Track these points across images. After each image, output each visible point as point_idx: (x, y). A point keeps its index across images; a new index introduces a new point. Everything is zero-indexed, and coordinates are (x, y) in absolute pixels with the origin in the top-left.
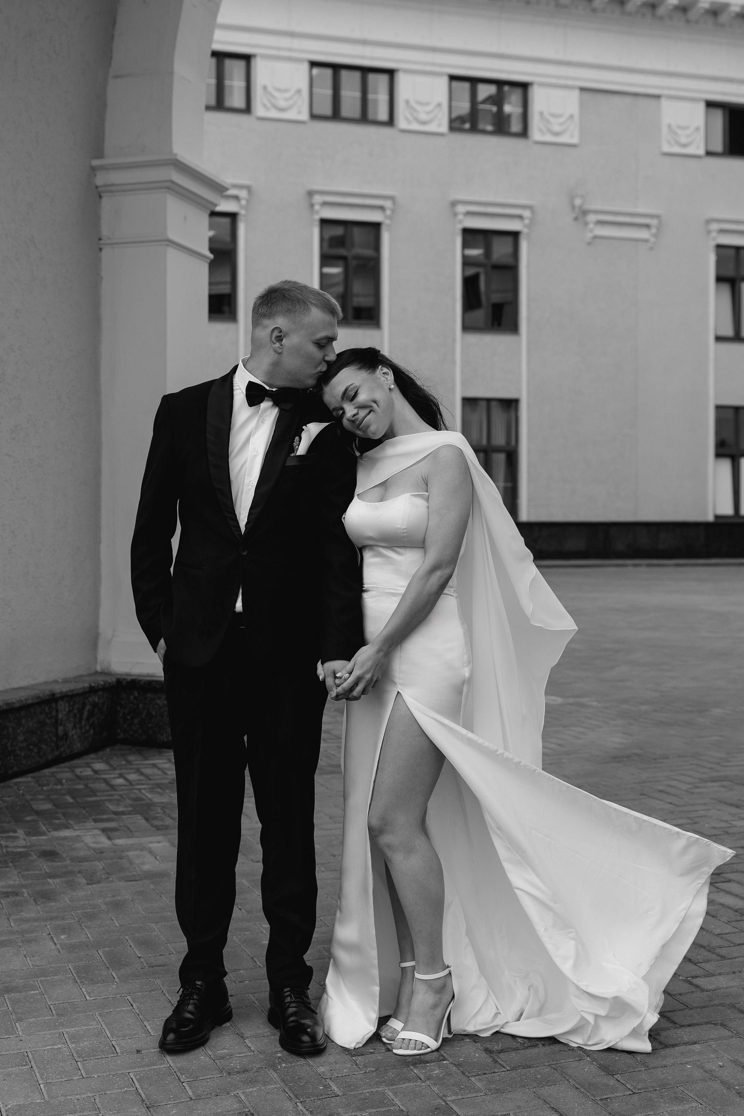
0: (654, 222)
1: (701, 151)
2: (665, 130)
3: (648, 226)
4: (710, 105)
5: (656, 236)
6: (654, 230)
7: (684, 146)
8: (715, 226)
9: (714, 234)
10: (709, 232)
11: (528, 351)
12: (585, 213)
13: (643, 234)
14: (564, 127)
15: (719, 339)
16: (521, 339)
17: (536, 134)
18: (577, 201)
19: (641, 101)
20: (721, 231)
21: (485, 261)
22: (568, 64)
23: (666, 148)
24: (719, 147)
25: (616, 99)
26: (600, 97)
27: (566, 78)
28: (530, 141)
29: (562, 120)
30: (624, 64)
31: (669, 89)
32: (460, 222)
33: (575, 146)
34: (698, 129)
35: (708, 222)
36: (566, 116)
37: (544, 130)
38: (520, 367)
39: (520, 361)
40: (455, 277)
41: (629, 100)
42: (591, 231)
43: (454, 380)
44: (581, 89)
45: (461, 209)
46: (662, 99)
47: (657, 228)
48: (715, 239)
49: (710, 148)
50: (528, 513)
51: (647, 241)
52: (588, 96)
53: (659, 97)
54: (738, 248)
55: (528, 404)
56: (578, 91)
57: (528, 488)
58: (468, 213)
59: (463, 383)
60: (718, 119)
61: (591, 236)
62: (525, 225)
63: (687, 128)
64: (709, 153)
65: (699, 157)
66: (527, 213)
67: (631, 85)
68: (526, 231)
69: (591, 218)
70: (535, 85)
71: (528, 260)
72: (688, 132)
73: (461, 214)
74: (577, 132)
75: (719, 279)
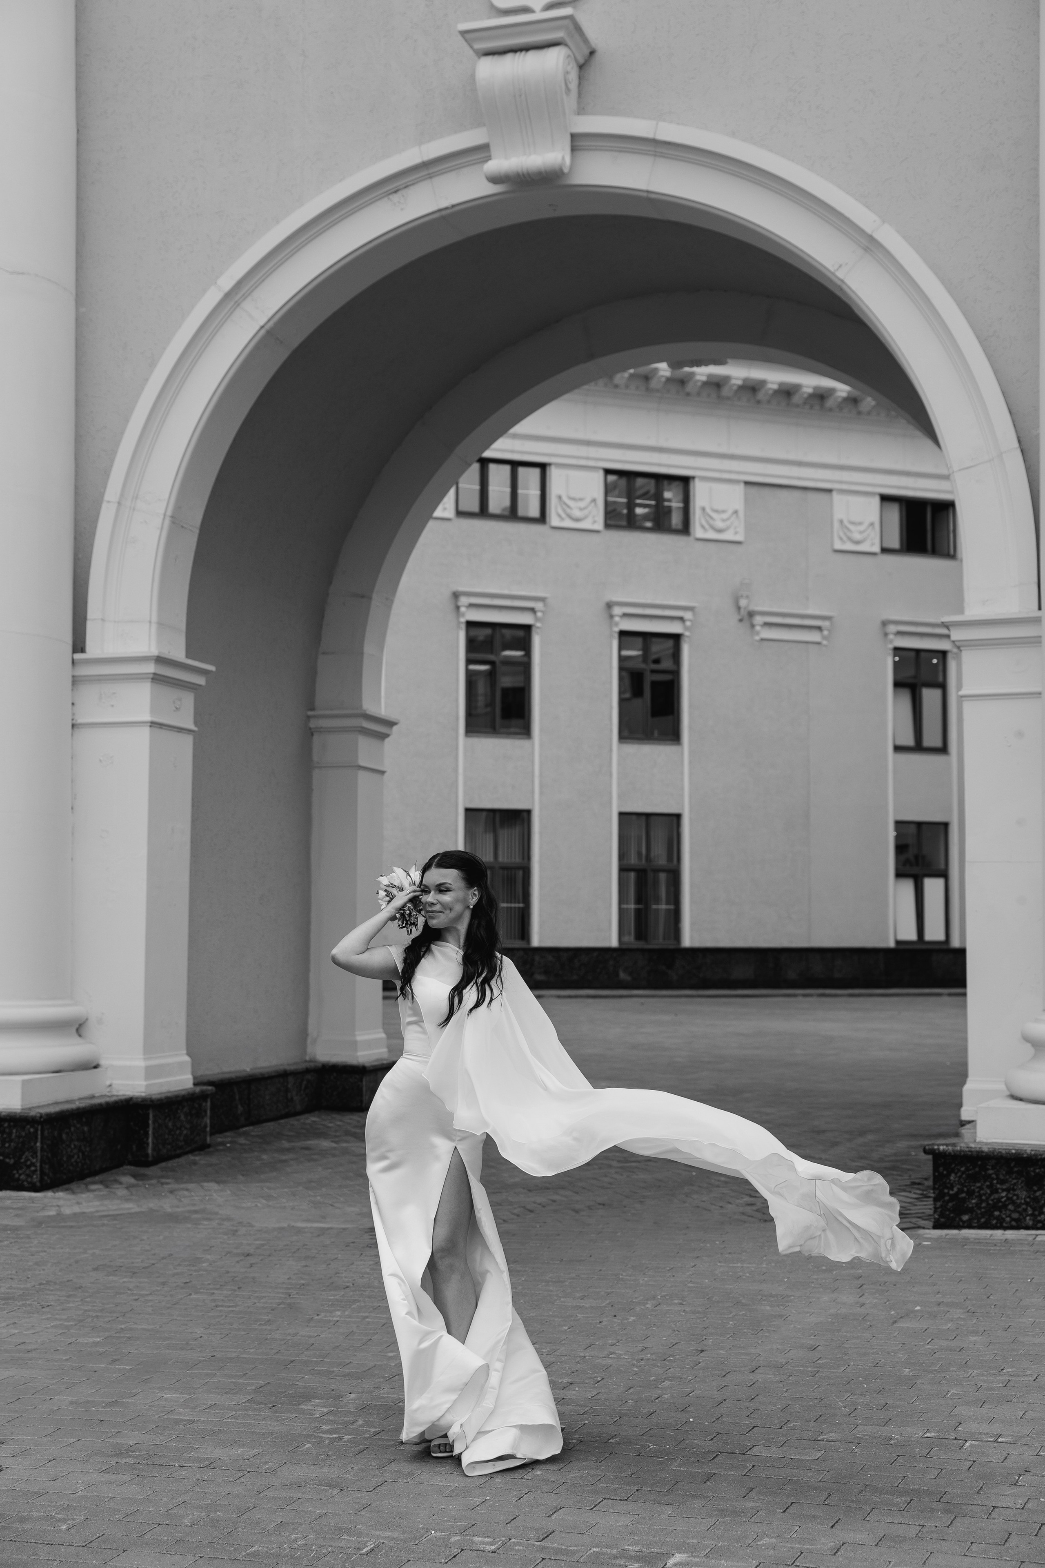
0: (825, 624)
1: (877, 549)
2: (837, 526)
3: (819, 628)
4: (886, 499)
5: (827, 638)
6: (826, 633)
7: (858, 543)
8: (892, 628)
9: (891, 637)
10: (886, 634)
11: (690, 762)
12: (751, 614)
13: (815, 637)
14: (728, 523)
15: (898, 749)
16: (682, 749)
17: (698, 531)
18: (743, 603)
19: (811, 495)
20: (899, 633)
21: (643, 666)
22: (732, 457)
23: (838, 546)
24: (895, 544)
25: (784, 493)
26: (766, 491)
27: (730, 472)
28: (691, 538)
29: (725, 516)
30: (791, 457)
31: (841, 482)
32: (617, 624)
33: (739, 543)
34: (872, 524)
35: (884, 624)
36: (730, 512)
37: (707, 526)
38: (682, 780)
39: (682, 773)
40: (611, 683)
41: (797, 494)
42: (758, 633)
43: (610, 793)
44: (747, 483)
45: (617, 611)
46: (834, 494)
47: (829, 630)
48: (891, 641)
49: (886, 545)
50: (692, 938)
51: (819, 643)
52: (753, 490)
53: (829, 491)
54: (918, 651)
55: (691, 819)
56: (742, 485)
57: (691, 910)
58: (625, 615)
59: (620, 797)
60: (894, 514)
61: (757, 638)
62: (686, 628)
63: (860, 524)
64: (884, 550)
65: (874, 554)
66: (688, 615)
67: (799, 478)
68: (687, 633)
69: (758, 620)
70: (697, 481)
71: (690, 665)
72: (862, 528)
73: (617, 616)
74: (741, 529)
75: (897, 684)
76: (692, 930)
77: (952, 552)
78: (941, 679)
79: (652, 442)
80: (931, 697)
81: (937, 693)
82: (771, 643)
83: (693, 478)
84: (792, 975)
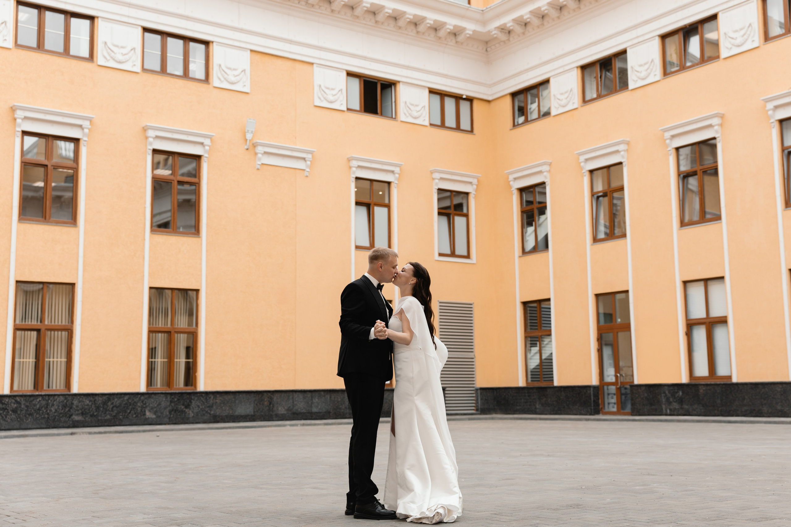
0: (309, 156)
1: (344, 108)
2: (316, 89)
3: (304, 159)
4: (350, 74)
5: (310, 167)
6: (309, 163)
7: (331, 102)
8: (355, 163)
9: (354, 169)
10: (350, 167)
11: (207, 251)
12: (255, 146)
13: (300, 165)
14: (238, 78)
15: (357, 247)
16: (202, 240)
17: (215, 81)
18: (249, 136)
19: (298, 66)
20: (359, 167)
21: (172, 177)
22: (242, 30)
23: (317, 103)
24: (357, 107)
25: (279, 62)
26: (267, 58)
27: (240, 41)
28: (210, 86)
29: (236, 73)
30: (285, 36)
31: (320, 59)
32: (151, 144)
33: (247, 93)
34: (341, 90)
35: (349, 160)
36: (240, 70)
37: (222, 79)
38: (201, 264)
39: (201, 259)
40: (145, 188)
41: (289, 63)
42: (260, 159)
43: (143, 272)
44: (252, 51)
45: (151, 133)
46: (315, 65)
47: (311, 161)
48: (354, 173)
49: (349, 107)
50: (205, 384)
51: (304, 170)
52: (257, 57)
53: (312, 64)
54: (371, 181)
55: (206, 293)
56: (249, 52)
57: (205, 363)
58: (157, 137)
59: (150, 274)
60: (356, 86)
61: (260, 163)
62: (206, 151)
63: (333, 89)
64: (348, 109)
65: (343, 111)
66: (207, 142)
67: (290, 52)
68: (206, 155)
69: (260, 149)
70: (214, 44)
71: (208, 179)
72: (334, 92)
73: (151, 137)
74: (248, 84)
75: (358, 203)
76: (205, 378)
77: (394, 116)
78: (387, 201)
79: (181, 11)
80: (380, 213)
81: (386, 210)
82: (269, 167)
83: (213, 42)
84: (281, 410)
